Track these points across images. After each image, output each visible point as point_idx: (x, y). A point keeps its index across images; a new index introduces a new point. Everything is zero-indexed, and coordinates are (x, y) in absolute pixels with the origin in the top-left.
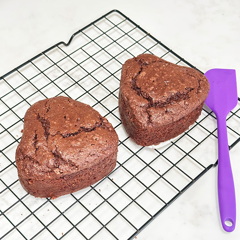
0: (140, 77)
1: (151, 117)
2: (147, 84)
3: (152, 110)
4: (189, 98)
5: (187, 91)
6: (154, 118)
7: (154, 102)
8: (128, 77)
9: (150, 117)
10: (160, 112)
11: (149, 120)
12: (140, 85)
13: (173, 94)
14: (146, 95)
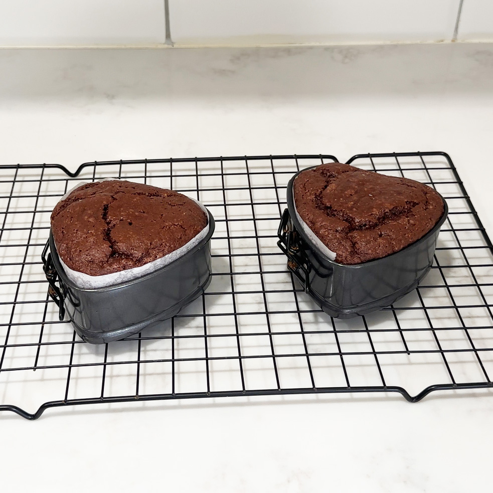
0: (328, 191)
1: (356, 245)
2: (341, 199)
3: (355, 234)
4: (415, 216)
5: (409, 205)
6: (362, 245)
7: (357, 224)
8: (308, 194)
9: (354, 245)
10: (369, 235)
11: (354, 250)
12: (330, 202)
13: (387, 210)
14: (343, 215)
